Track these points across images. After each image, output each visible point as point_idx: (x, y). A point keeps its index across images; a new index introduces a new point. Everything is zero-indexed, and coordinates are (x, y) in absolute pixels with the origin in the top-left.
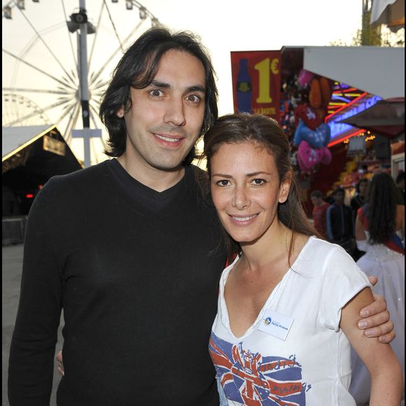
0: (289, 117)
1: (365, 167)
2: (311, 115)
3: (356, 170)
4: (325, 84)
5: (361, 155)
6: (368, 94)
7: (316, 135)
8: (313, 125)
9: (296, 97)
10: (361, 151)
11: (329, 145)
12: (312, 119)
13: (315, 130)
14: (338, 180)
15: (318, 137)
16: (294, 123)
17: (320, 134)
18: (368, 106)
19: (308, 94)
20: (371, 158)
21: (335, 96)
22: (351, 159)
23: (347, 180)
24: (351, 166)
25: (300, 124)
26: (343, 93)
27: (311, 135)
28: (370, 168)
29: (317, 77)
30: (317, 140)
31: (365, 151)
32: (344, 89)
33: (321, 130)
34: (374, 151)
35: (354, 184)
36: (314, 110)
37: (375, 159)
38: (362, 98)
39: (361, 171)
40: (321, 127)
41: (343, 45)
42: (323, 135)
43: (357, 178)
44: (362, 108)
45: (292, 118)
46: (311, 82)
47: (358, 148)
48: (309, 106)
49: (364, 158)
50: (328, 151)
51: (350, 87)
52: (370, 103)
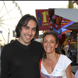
0: (51, 27)
1: (70, 40)
2: (57, 26)
3: (68, 41)
4: (60, 18)
5: (69, 37)
6: (71, 21)
7: (58, 31)
8: (57, 29)
9: (52, 22)
10: (69, 36)
11: (62, 34)
12: (57, 27)
13: (58, 30)
14: (64, 43)
15: (59, 32)
16: (52, 28)
17: (59, 31)
18: (71, 24)
19: (56, 21)
20: (72, 38)
21: (63, 21)
22: (66, 38)
23: (66, 43)
24: (67, 40)
25: (54, 29)
26: (65, 21)
27: (57, 31)
28: (72, 40)
29: (58, 16)
30: (58, 33)
31: (70, 36)
32: (65, 20)
33: (59, 30)
34: (72, 36)
35: (68, 44)
36: (57, 25)
37: (73, 38)
38: (69, 22)
39: (69, 41)
40: (59, 29)
41: (64, 8)
42: (60, 31)
43: (68, 43)
44: (69, 25)
45: (52, 27)
46: (56, 18)
47: (69, 35)
48: (56, 24)
49: (70, 37)
50: (61, 36)
51: (66, 19)
52: (71, 23)
